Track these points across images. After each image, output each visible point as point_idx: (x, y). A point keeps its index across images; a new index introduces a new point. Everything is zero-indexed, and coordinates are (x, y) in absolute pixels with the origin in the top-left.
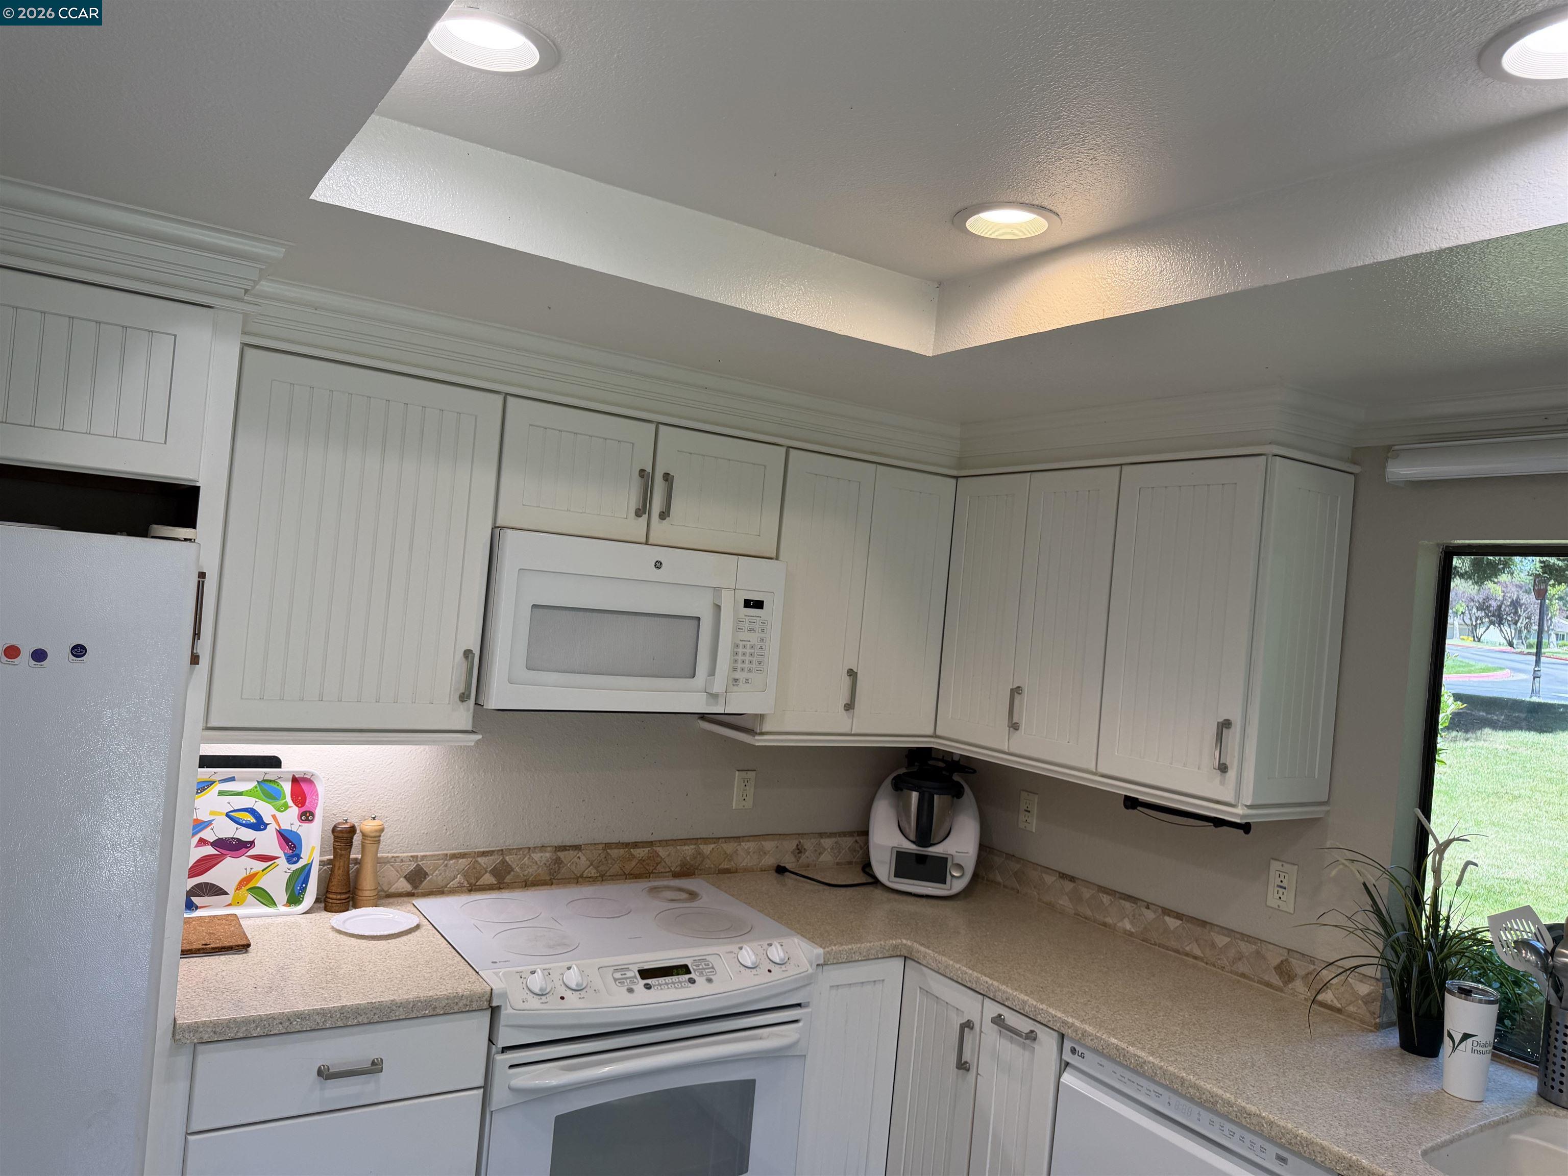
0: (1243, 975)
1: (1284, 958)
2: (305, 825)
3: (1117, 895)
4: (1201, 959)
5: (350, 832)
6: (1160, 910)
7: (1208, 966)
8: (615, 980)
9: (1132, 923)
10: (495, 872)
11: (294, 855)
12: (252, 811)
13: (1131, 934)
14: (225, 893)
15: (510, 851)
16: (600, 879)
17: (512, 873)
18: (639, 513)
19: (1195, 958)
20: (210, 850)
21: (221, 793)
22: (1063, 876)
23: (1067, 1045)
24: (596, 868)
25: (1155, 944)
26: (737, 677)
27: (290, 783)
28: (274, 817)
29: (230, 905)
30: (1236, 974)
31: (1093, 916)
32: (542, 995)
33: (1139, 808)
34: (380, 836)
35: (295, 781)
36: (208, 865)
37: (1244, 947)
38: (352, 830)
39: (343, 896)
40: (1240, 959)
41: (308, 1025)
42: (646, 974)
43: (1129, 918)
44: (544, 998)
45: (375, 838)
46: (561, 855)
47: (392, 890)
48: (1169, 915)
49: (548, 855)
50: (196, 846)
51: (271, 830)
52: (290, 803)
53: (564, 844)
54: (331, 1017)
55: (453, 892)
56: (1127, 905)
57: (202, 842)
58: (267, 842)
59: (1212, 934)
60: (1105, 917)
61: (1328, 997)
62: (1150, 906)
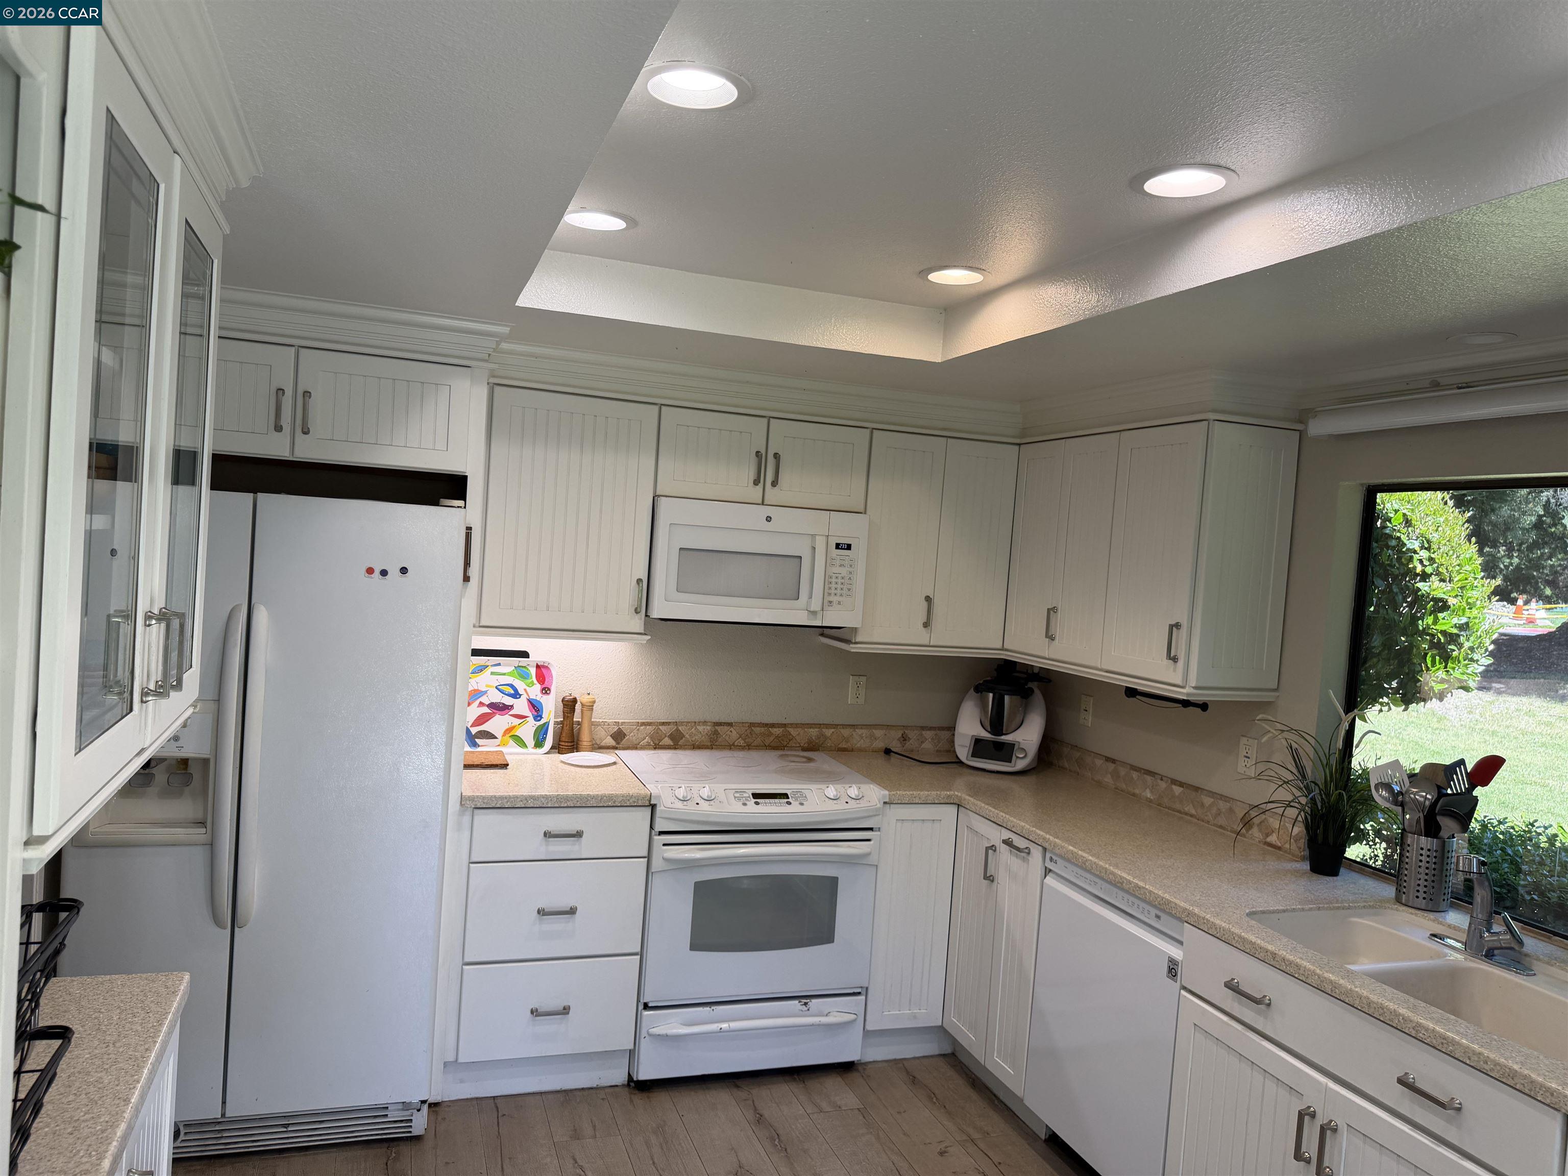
0: (1221, 827)
1: (1245, 811)
2: (545, 697)
3: (1143, 771)
4: (1195, 817)
5: (573, 701)
6: (1169, 781)
7: (1200, 823)
8: (735, 797)
9: (1152, 792)
10: (671, 737)
11: (538, 716)
12: (512, 686)
13: (1150, 801)
14: (496, 738)
15: (682, 723)
16: (747, 747)
17: (684, 739)
18: (756, 482)
19: (1192, 816)
20: (486, 710)
21: (492, 673)
22: (1108, 759)
23: (1048, 855)
24: (744, 740)
25: (1166, 808)
26: (831, 600)
27: (535, 669)
28: (525, 690)
29: (499, 745)
30: (1217, 826)
31: (1127, 789)
32: (684, 801)
33: (1138, 697)
34: (593, 706)
35: (538, 667)
36: (486, 719)
37: (1222, 805)
38: (575, 701)
39: (569, 744)
40: (1219, 814)
41: (538, 804)
42: (756, 796)
43: (1150, 789)
44: (685, 802)
45: (590, 707)
46: (718, 728)
47: (603, 744)
48: (1175, 784)
49: (709, 728)
50: (478, 707)
51: (524, 699)
52: (535, 681)
53: (720, 721)
54: (551, 800)
55: (643, 748)
56: (1149, 778)
57: (481, 704)
58: (521, 706)
59: (1202, 796)
60: (1134, 789)
61: (1273, 839)
62: (1163, 778)
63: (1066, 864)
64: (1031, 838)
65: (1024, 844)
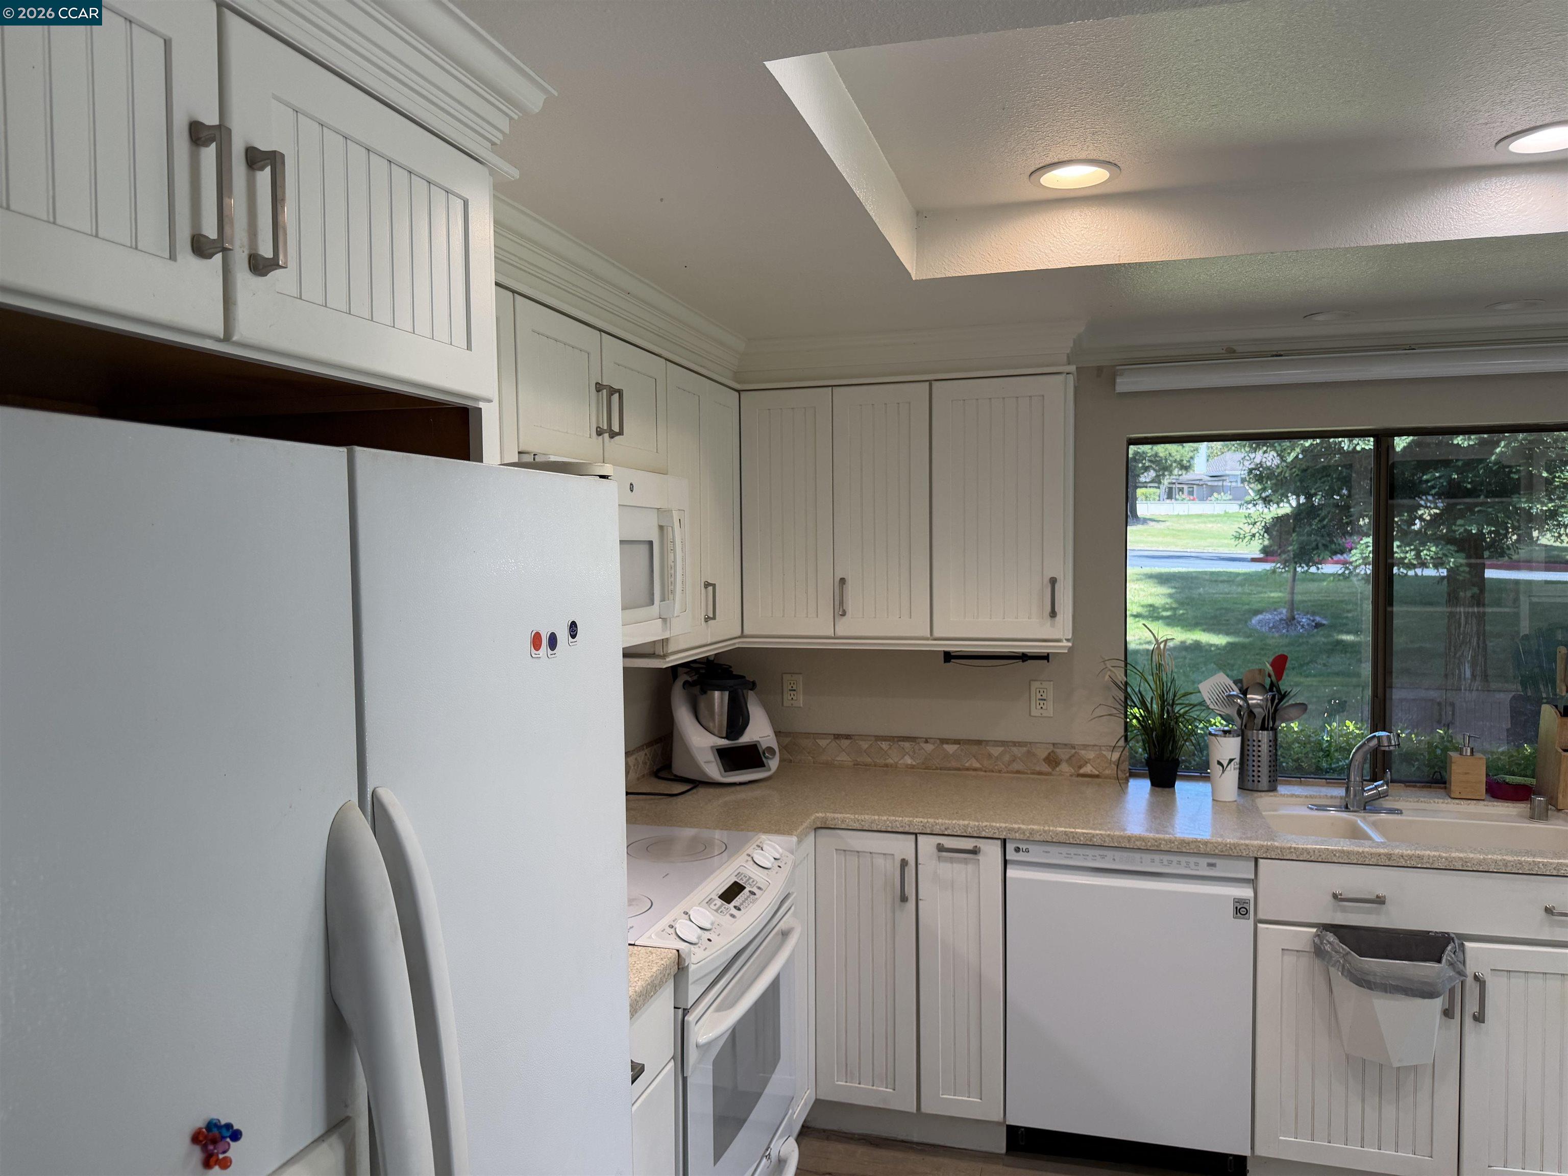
0: (1018, 772)
1: (1050, 751)
3: (896, 739)
4: (981, 770)
6: (938, 741)
7: (988, 774)
9: (912, 758)
13: (913, 767)
18: (599, 432)
19: (975, 770)
22: (837, 737)
23: (1010, 847)
25: (937, 769)
30: (1012, 772)
31: (874, 761)
33: (952, 660)
37: (1015, 750)
40: (1014, 761)
43: (909, 755)
48: (947, 743)
56: (907, 745)
59: (988, 748)
60: (885, 759)
61: (1088, 769)
62: (929, 740)
63: (1048, 848)
64: (983, 834)
65: (968, 844)
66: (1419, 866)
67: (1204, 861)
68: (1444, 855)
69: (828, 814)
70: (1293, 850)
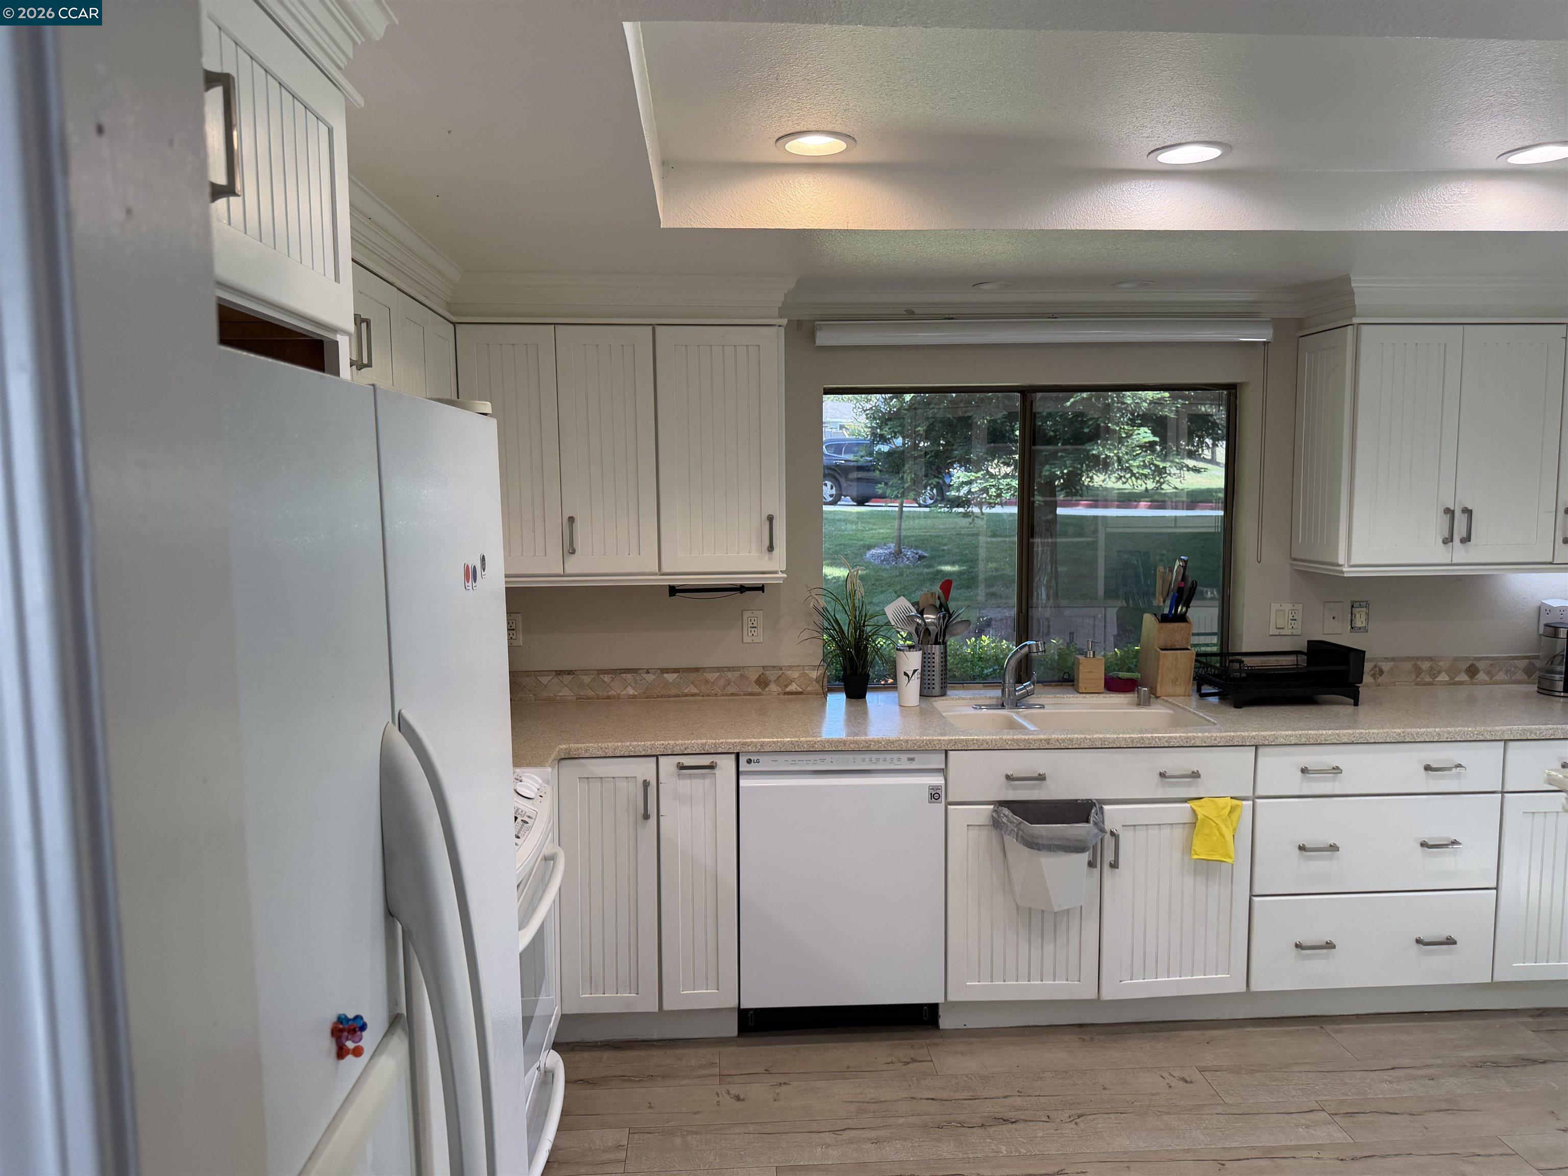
0: (732, 694)
1: (760, 673)
3: (618, 672)
4: (698, 695)
6: (659, 671)
7: (705, 698)
9: (634, 688)
13: (635, 697)
19: (693, 695)
22: (559, 673)
23: (743, 760)
25: (658, 697)
30: (727, 695)
31: (596, 694)
33: (677, 594)
37: (730, 675)
40: (728, 684)
43: (631, 686)
48: (668, 673)
56: (629, 676)
59: (705, 674)
60: (608, 692)
61: (793, 687)
62: (650, 671)
63: (777, 757)
64: (720, 750)
65: (705, 760)
66: (1070, 747)
67: (904, 757)
68: (1088, 736)
69: (571, 745)
70: (975, 742)
